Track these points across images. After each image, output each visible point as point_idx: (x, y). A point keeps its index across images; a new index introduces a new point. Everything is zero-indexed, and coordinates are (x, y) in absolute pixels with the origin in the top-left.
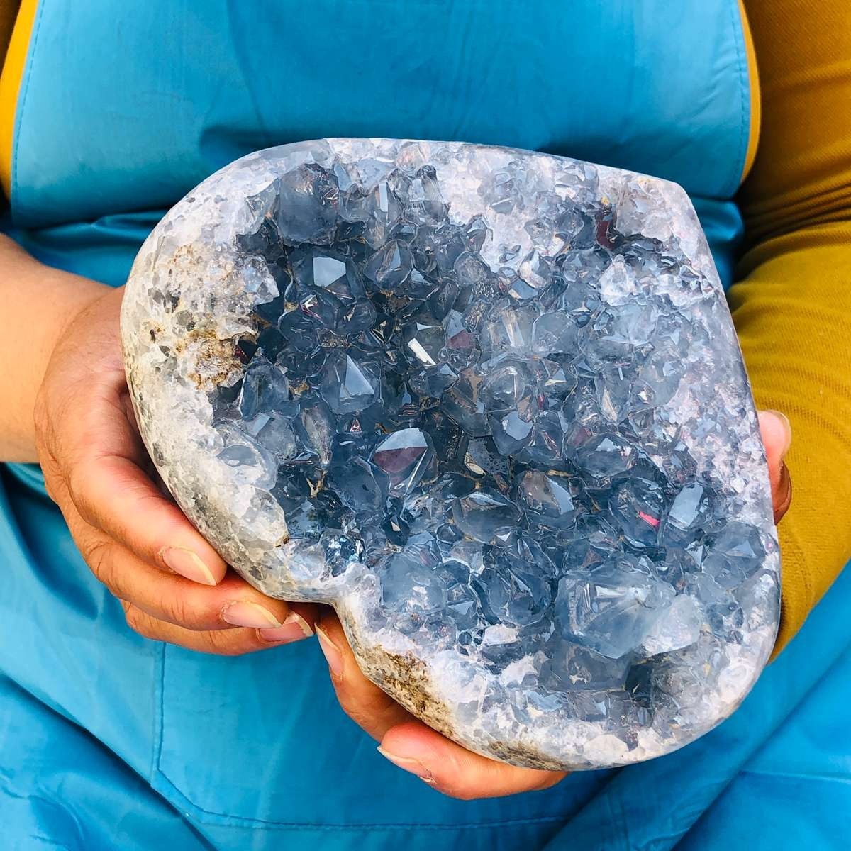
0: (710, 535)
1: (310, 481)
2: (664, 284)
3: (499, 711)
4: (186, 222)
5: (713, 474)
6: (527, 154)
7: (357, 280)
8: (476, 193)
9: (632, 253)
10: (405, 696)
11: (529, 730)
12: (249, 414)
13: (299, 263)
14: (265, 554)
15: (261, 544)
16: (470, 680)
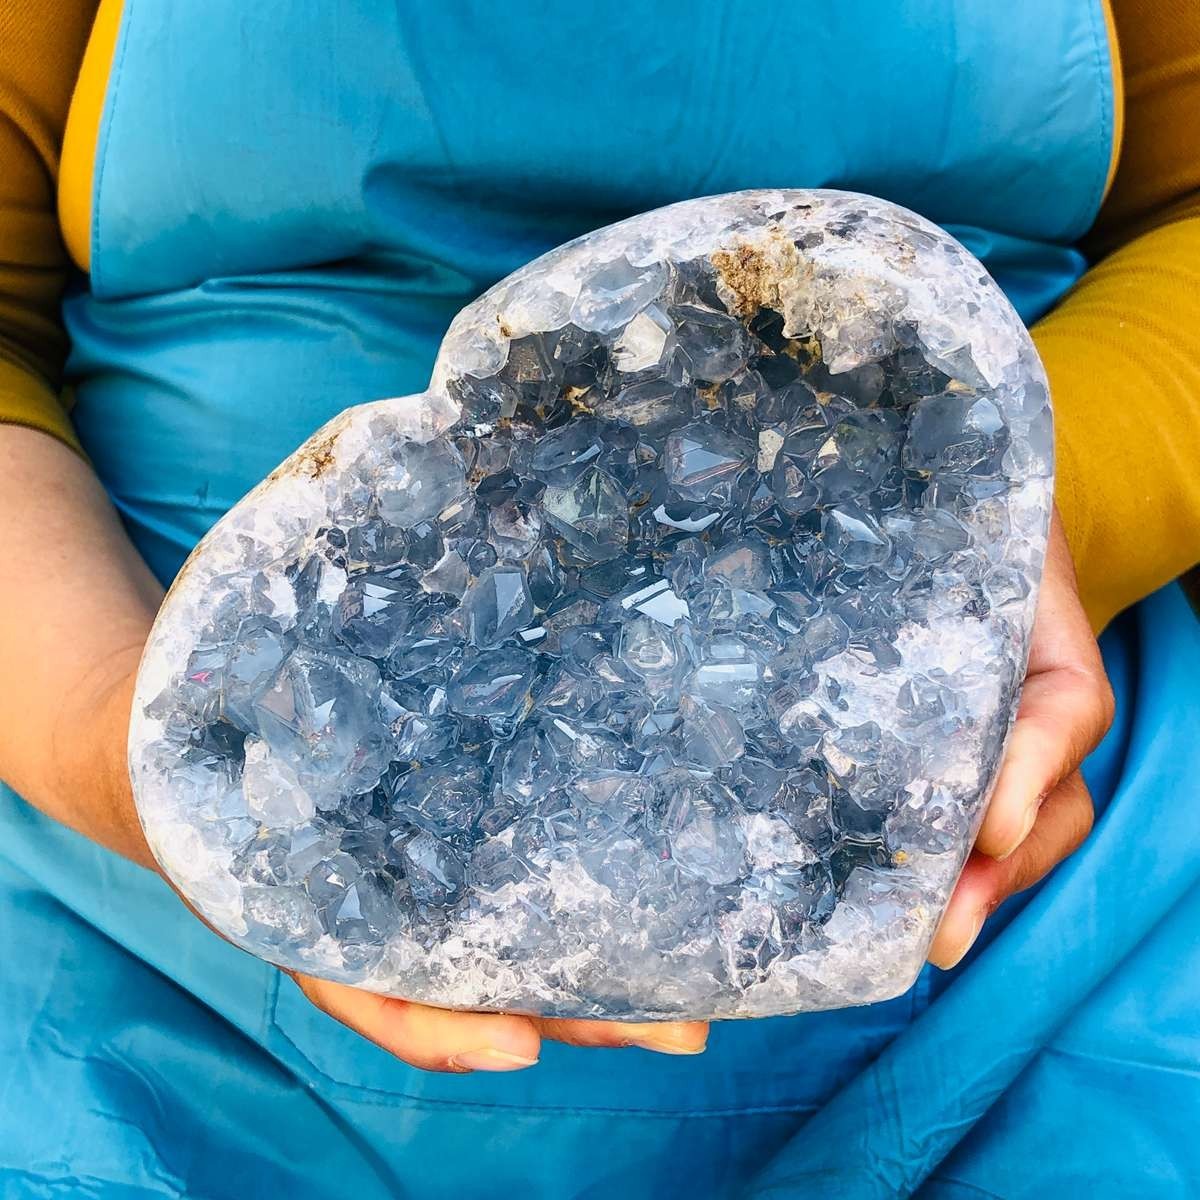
0: (392, 887)
1: (587, 392)
2: (759, 909)
3: (236, 556)
5: (474, 914)
8: (937, 665)
11: (202, 587)
16: (279, 524)
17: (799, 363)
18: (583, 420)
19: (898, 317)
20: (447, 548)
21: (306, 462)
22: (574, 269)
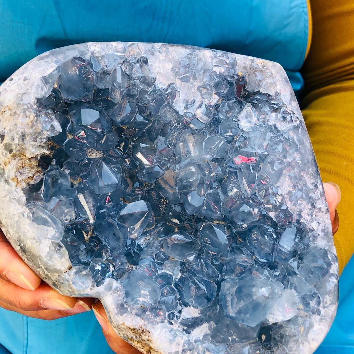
0: (301, 254)
1: (84, 232)
2: (273, 118)
4: (8, 92)
5: (302, 221)
6: (197, 49)
7: (107, 120)
8: (170, 71)
9: (255, 102)
10: (140, 347)
12: (48, 198)
13: (74, 111)
14: (59, 276)
15: (56, 271)
16: (174, 341)
18: (97, 231)
19: (35, 107)
20: (162, 271)
22: (37, 245)
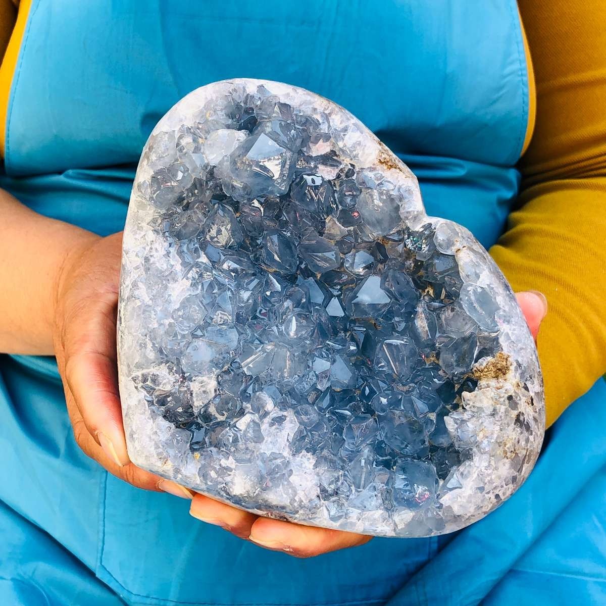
3: (338, 125)
8: (294, 472)
10: (390, 152)
11: (323, 109)
12: (470, 340)
14: (472, 246)
15: (474, 252)
16: (355, 144)
17: (451, 404)
18: (417, 295)
19: (475, 449)
20: (349, 228)
21: (387, 157)
22: (493, 284)
